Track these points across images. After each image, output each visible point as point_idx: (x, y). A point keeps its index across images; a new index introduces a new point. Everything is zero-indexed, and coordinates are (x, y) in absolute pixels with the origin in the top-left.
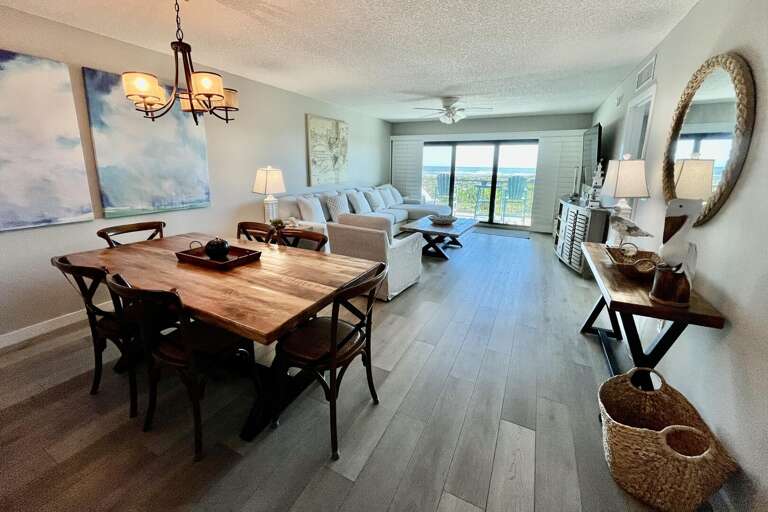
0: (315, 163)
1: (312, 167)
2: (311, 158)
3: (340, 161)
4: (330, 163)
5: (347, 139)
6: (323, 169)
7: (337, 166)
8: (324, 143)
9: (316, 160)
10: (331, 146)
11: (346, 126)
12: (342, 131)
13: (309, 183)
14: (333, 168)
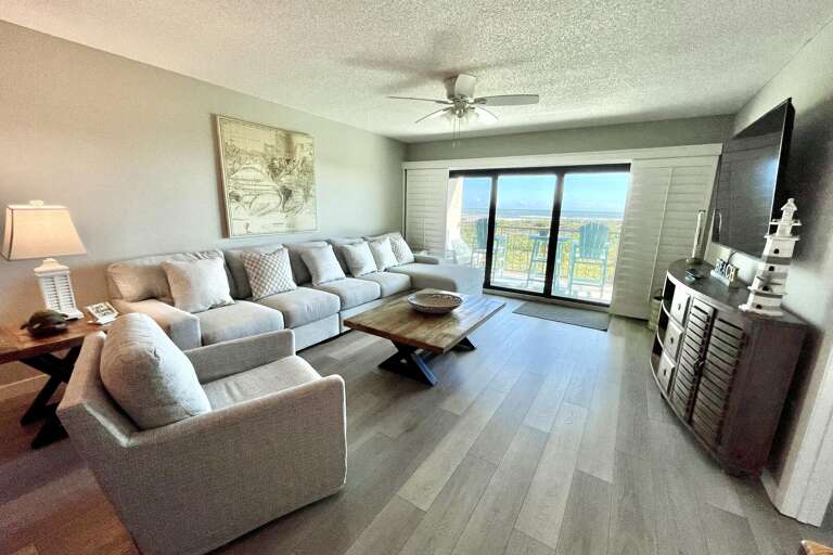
1: (232, 207)
5: (312, 162)
6: (258, 210)
7: (289, 204)
8: (257, 166)
9: (240, 193)
10: (274, 171)
11: (310, 141)
12: (299, 149)
13: (225, 232)
14: (281, 207)
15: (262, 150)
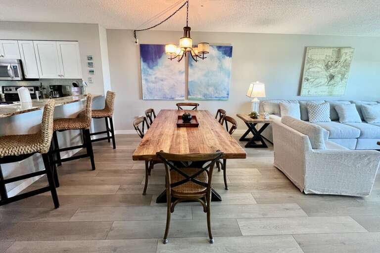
0: (308, 80)
1: (304, 83)
2: (304, 77)
3: (338, 78)
4: (324, 80)
5: (351, 61)
6: (316, 85)
7: (332, 82)
8: (320, 66)
9: (309, 78)
10: (327, 67)
11: (352, 50)
12: (344, 56)
13: (299, 94)
14: (326, 84)
15: (324, 58)
